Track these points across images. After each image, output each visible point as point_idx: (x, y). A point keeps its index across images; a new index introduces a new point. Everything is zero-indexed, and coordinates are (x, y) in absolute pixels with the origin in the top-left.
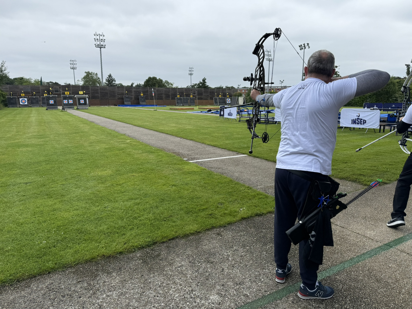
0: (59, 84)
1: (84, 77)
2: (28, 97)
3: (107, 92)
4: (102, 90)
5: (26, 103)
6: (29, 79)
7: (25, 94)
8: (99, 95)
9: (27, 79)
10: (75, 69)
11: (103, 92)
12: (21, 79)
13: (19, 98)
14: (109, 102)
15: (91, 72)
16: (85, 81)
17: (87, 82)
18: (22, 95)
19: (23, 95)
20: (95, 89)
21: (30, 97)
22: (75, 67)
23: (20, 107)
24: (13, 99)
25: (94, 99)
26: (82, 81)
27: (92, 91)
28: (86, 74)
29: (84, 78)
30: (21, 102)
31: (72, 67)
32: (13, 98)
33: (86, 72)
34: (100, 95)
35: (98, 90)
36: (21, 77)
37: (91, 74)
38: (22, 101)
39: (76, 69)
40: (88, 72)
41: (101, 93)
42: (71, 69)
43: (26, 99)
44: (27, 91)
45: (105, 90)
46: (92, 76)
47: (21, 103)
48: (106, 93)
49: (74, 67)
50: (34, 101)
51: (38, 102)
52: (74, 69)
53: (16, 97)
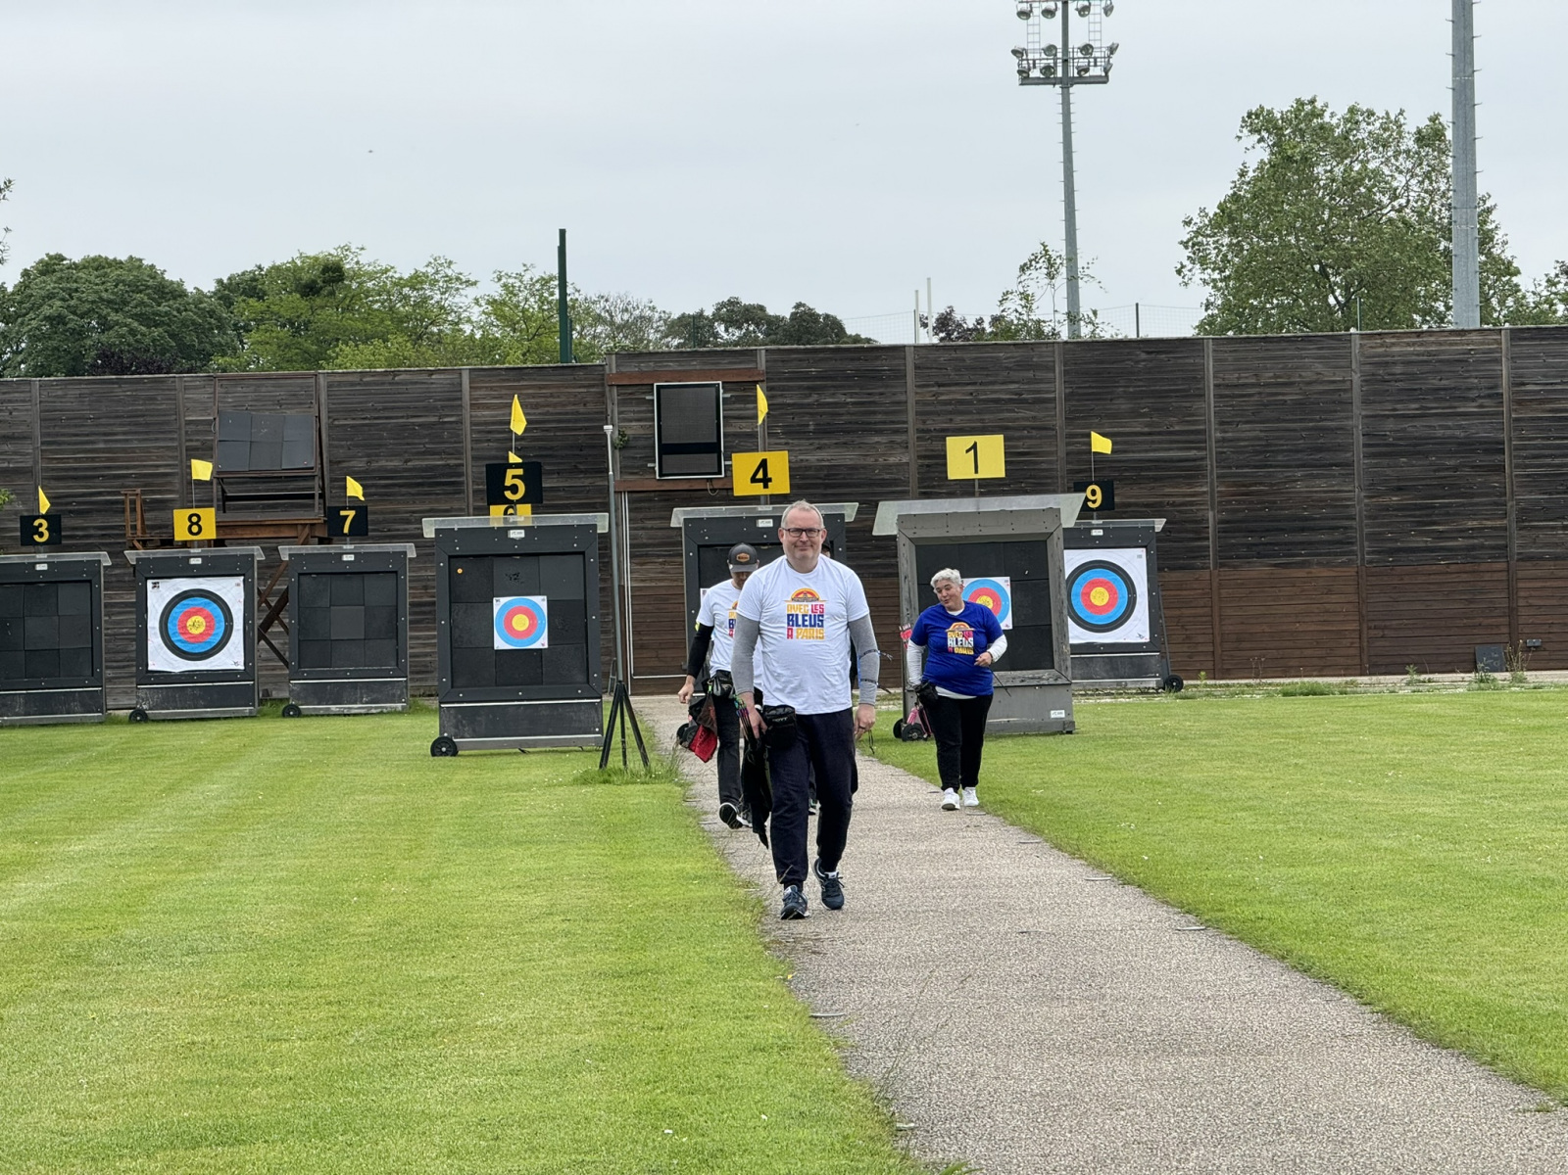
0: (851, 330)
1: (1235, 198)
2: (259, 554)
3: (1482, 431)
4: (1410, 394)
5: (231, 657)
6: (416, 281)
7: (230, 517)
8: (1356, 495)
9: (399, 283)
10: (1082, 78)
11: (1416, 428)
12: (309, 290)
13: (138, 579)
14: (1512, 612)
15: (1335, 114)
16: (1238, 275)
17: (1270, 289)
18: (181, 533)
19: (195, 522)
20: (1291, 396)
21: (285, 552)
22: (1087, 49)
23: (139, 717)
24: (64, 592)
25: (1260, 553)
26: (1197, 273)
27: (1248, 431)
28: (1257, 154)
29: (1228, 216)
30: (155, 641)
31: (1050, 50)
32: (58, 579)
33: (1259, 122)
34: (1373, 489)
35: (1337, 399)
36: (312, 251)
37: (1344, 148)
38: (173, 628)
39: (1103, 80)
40: (1306, 115)
41: (1381, 448)
42: (1025, 78)
43: (231, 590)
44: (264, 464)
45: (1459, 395)
46: (1351, 183)
47: (160, 659)
48: (1467, 446)
49: (1076, 41)
50: (345, 622)
51: (394, 632)
52: (1066, 83)
53: (107, 562)
